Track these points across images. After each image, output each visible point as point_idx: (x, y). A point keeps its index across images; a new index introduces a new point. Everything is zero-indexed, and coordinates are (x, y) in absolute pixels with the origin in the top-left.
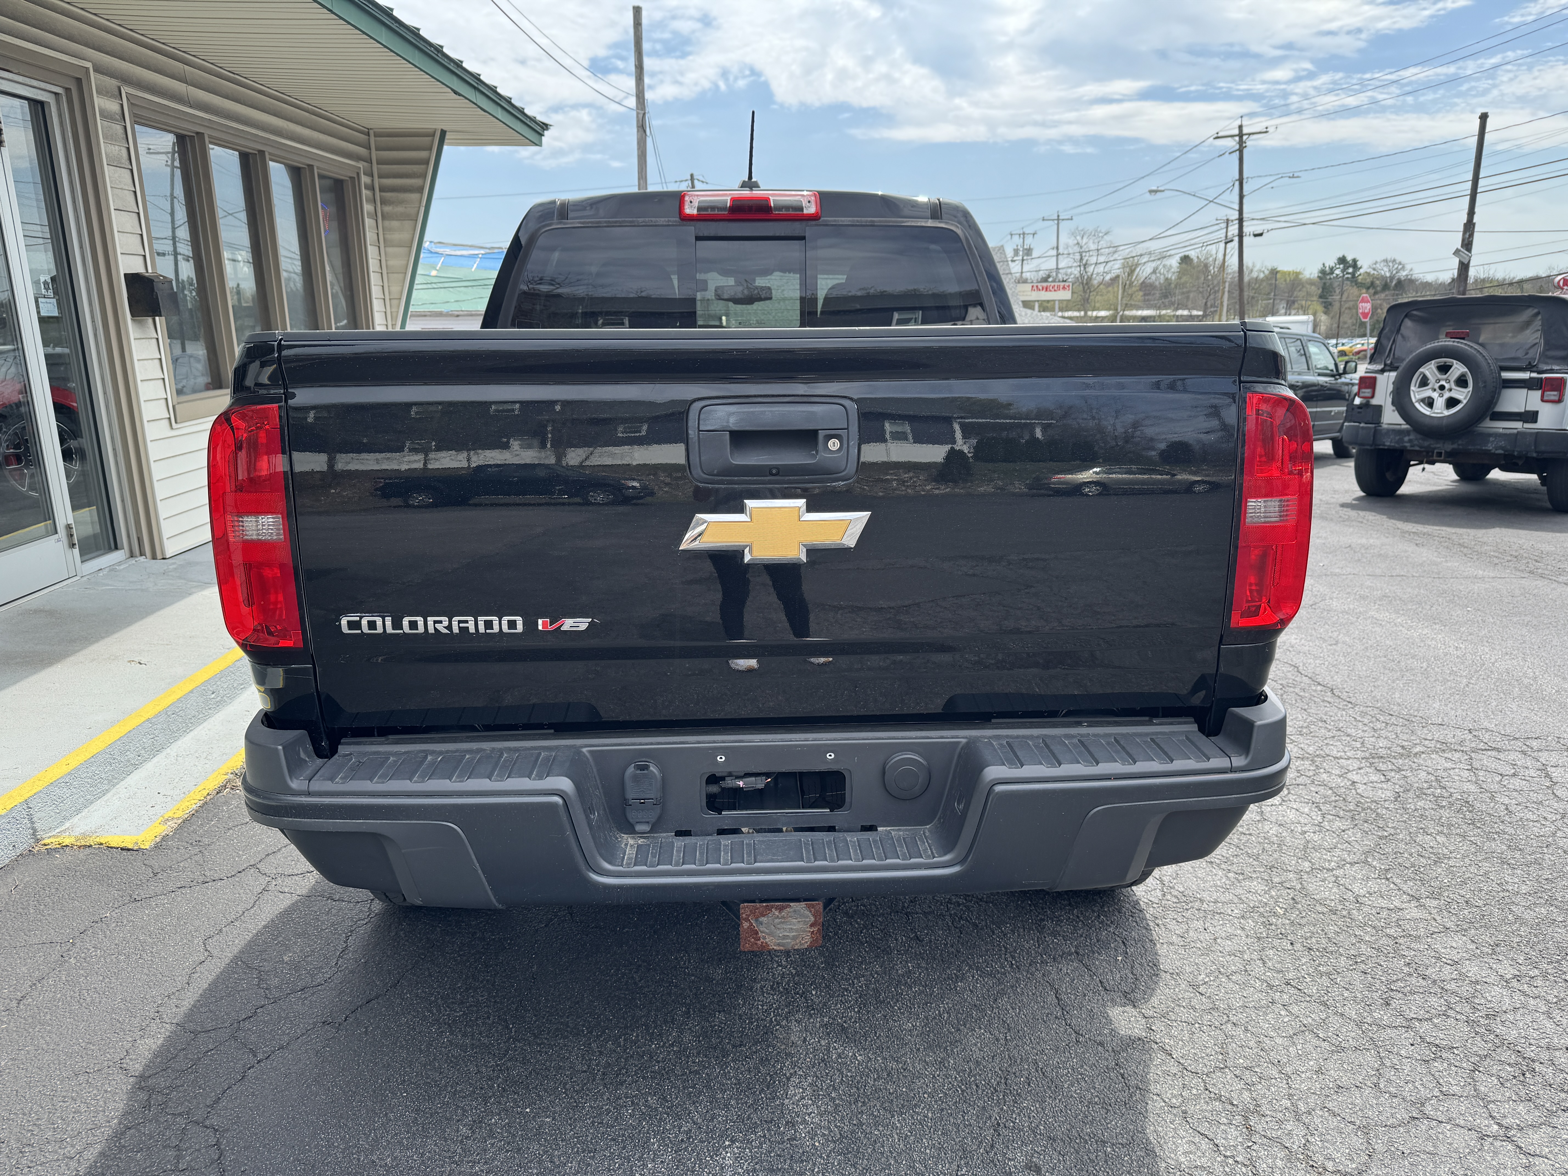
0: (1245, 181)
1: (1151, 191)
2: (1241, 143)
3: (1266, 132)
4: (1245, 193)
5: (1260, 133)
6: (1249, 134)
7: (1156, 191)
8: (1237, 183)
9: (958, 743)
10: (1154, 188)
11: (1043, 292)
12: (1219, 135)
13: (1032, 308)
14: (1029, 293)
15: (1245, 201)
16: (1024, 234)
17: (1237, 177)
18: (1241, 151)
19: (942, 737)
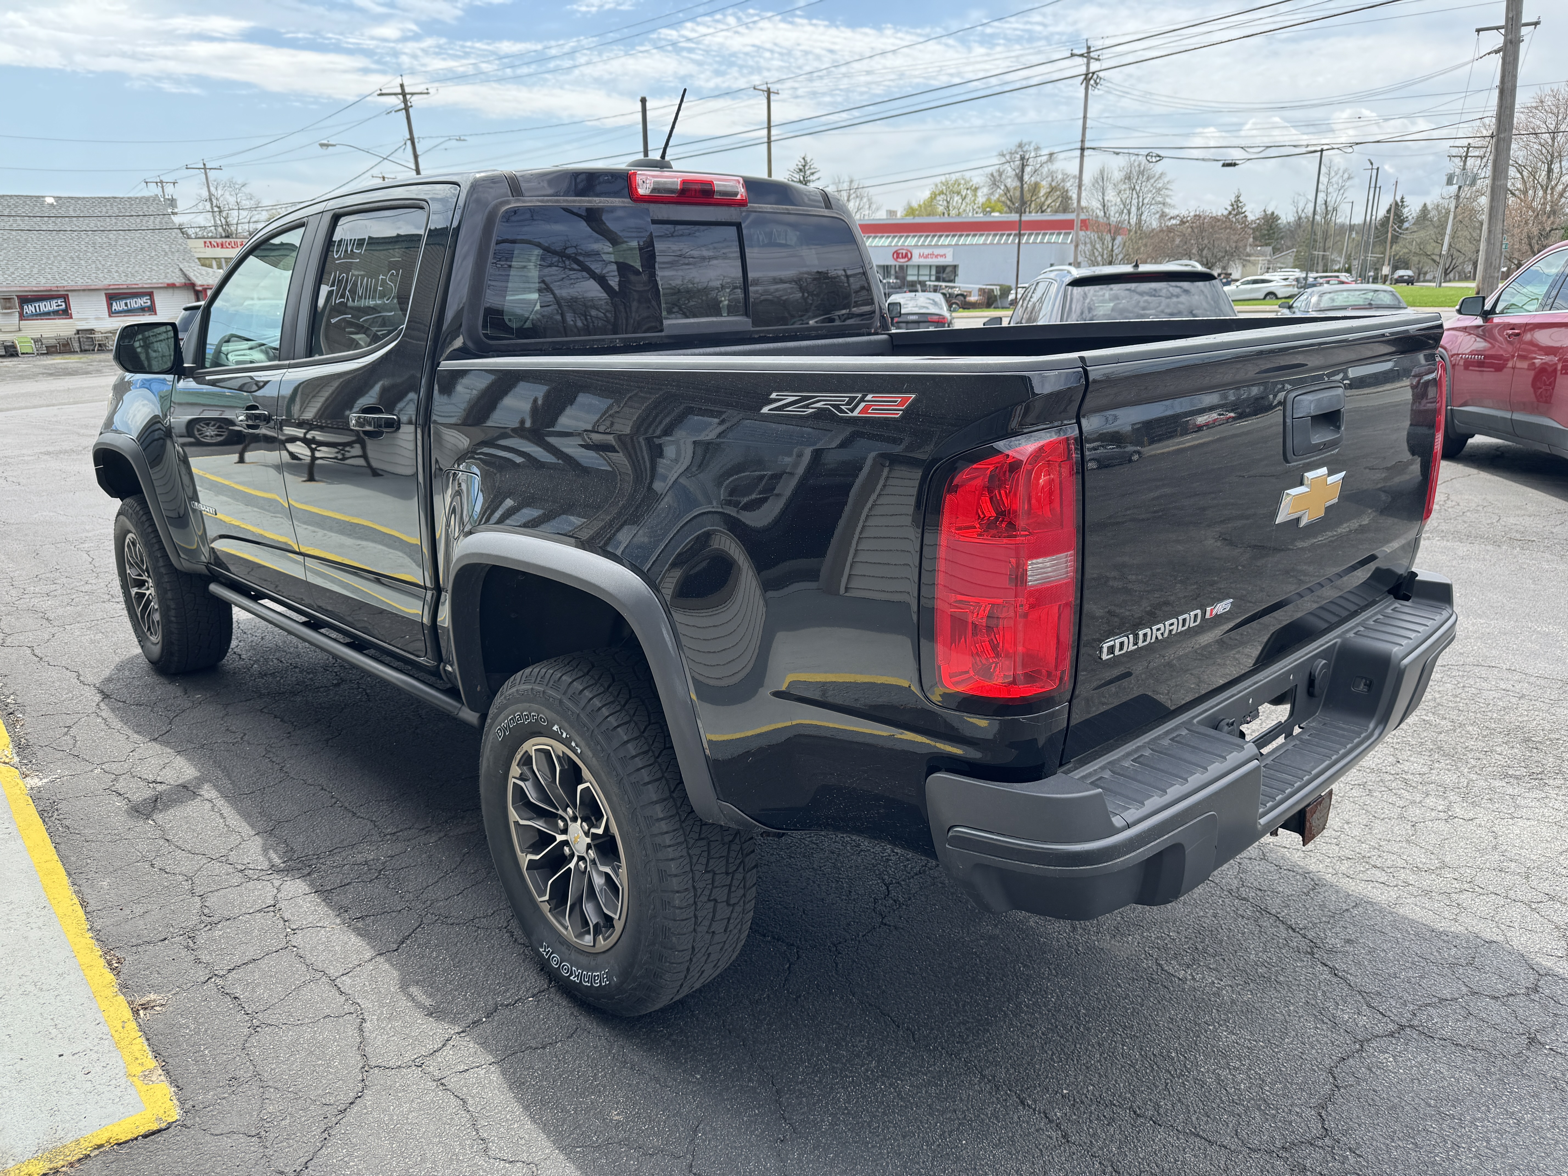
0: (416, 141)
1: (322, 145)
2: (405, 101)
3: (428, 93)
4: (419, 152)
5: (421, 93)
6: (413, 94)
7: (327, 145)
8: (409, 143)
9: (1336, 643)
10: (325, 142)
11: (219, 249)
12: (384, 91)
13: (211, 266)
14: (203, 250)
15: (420, 160)
16: (161, 182)
17: (408, 137)
18: (407, 109)
19: (1327, 642)
